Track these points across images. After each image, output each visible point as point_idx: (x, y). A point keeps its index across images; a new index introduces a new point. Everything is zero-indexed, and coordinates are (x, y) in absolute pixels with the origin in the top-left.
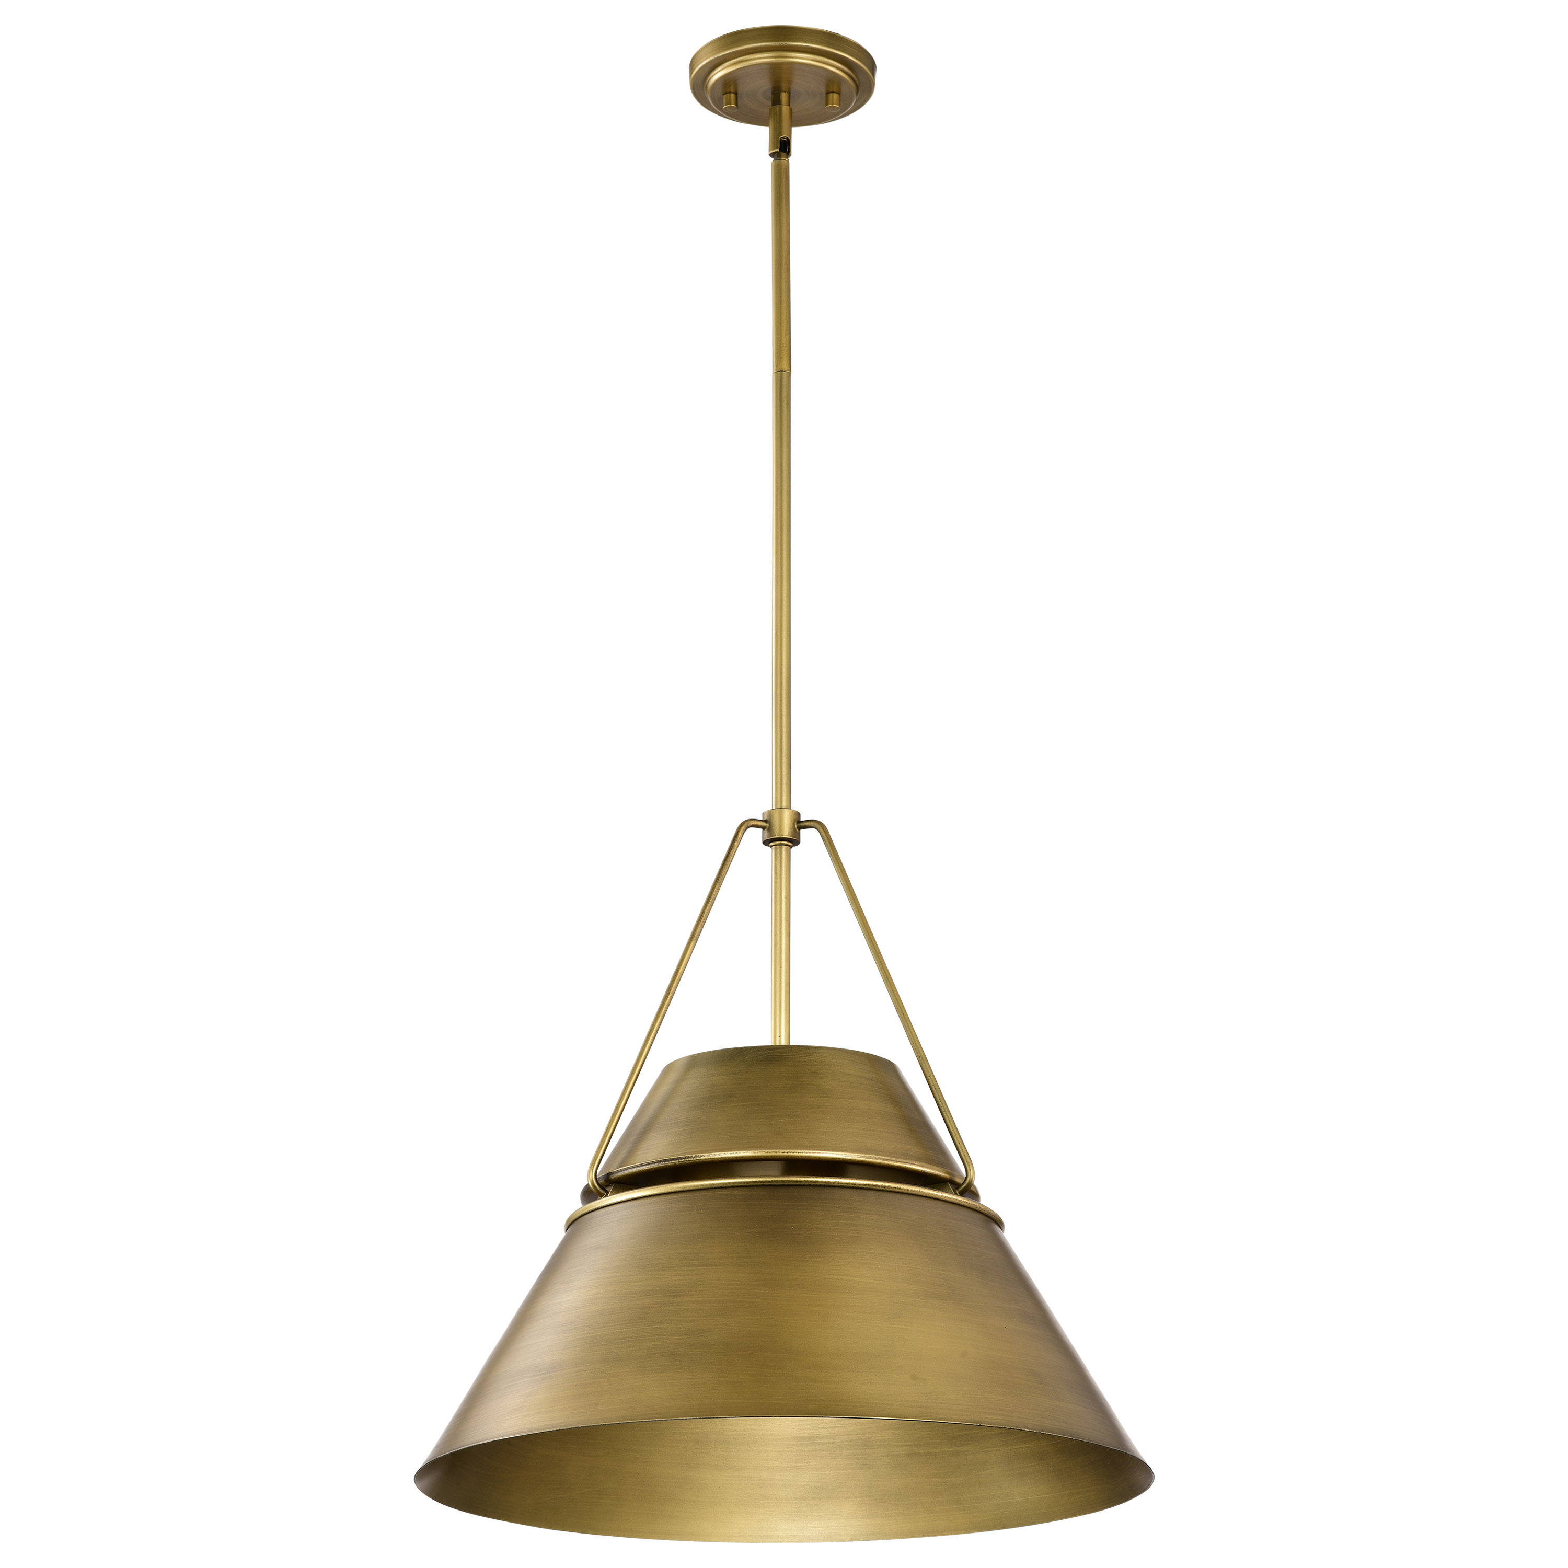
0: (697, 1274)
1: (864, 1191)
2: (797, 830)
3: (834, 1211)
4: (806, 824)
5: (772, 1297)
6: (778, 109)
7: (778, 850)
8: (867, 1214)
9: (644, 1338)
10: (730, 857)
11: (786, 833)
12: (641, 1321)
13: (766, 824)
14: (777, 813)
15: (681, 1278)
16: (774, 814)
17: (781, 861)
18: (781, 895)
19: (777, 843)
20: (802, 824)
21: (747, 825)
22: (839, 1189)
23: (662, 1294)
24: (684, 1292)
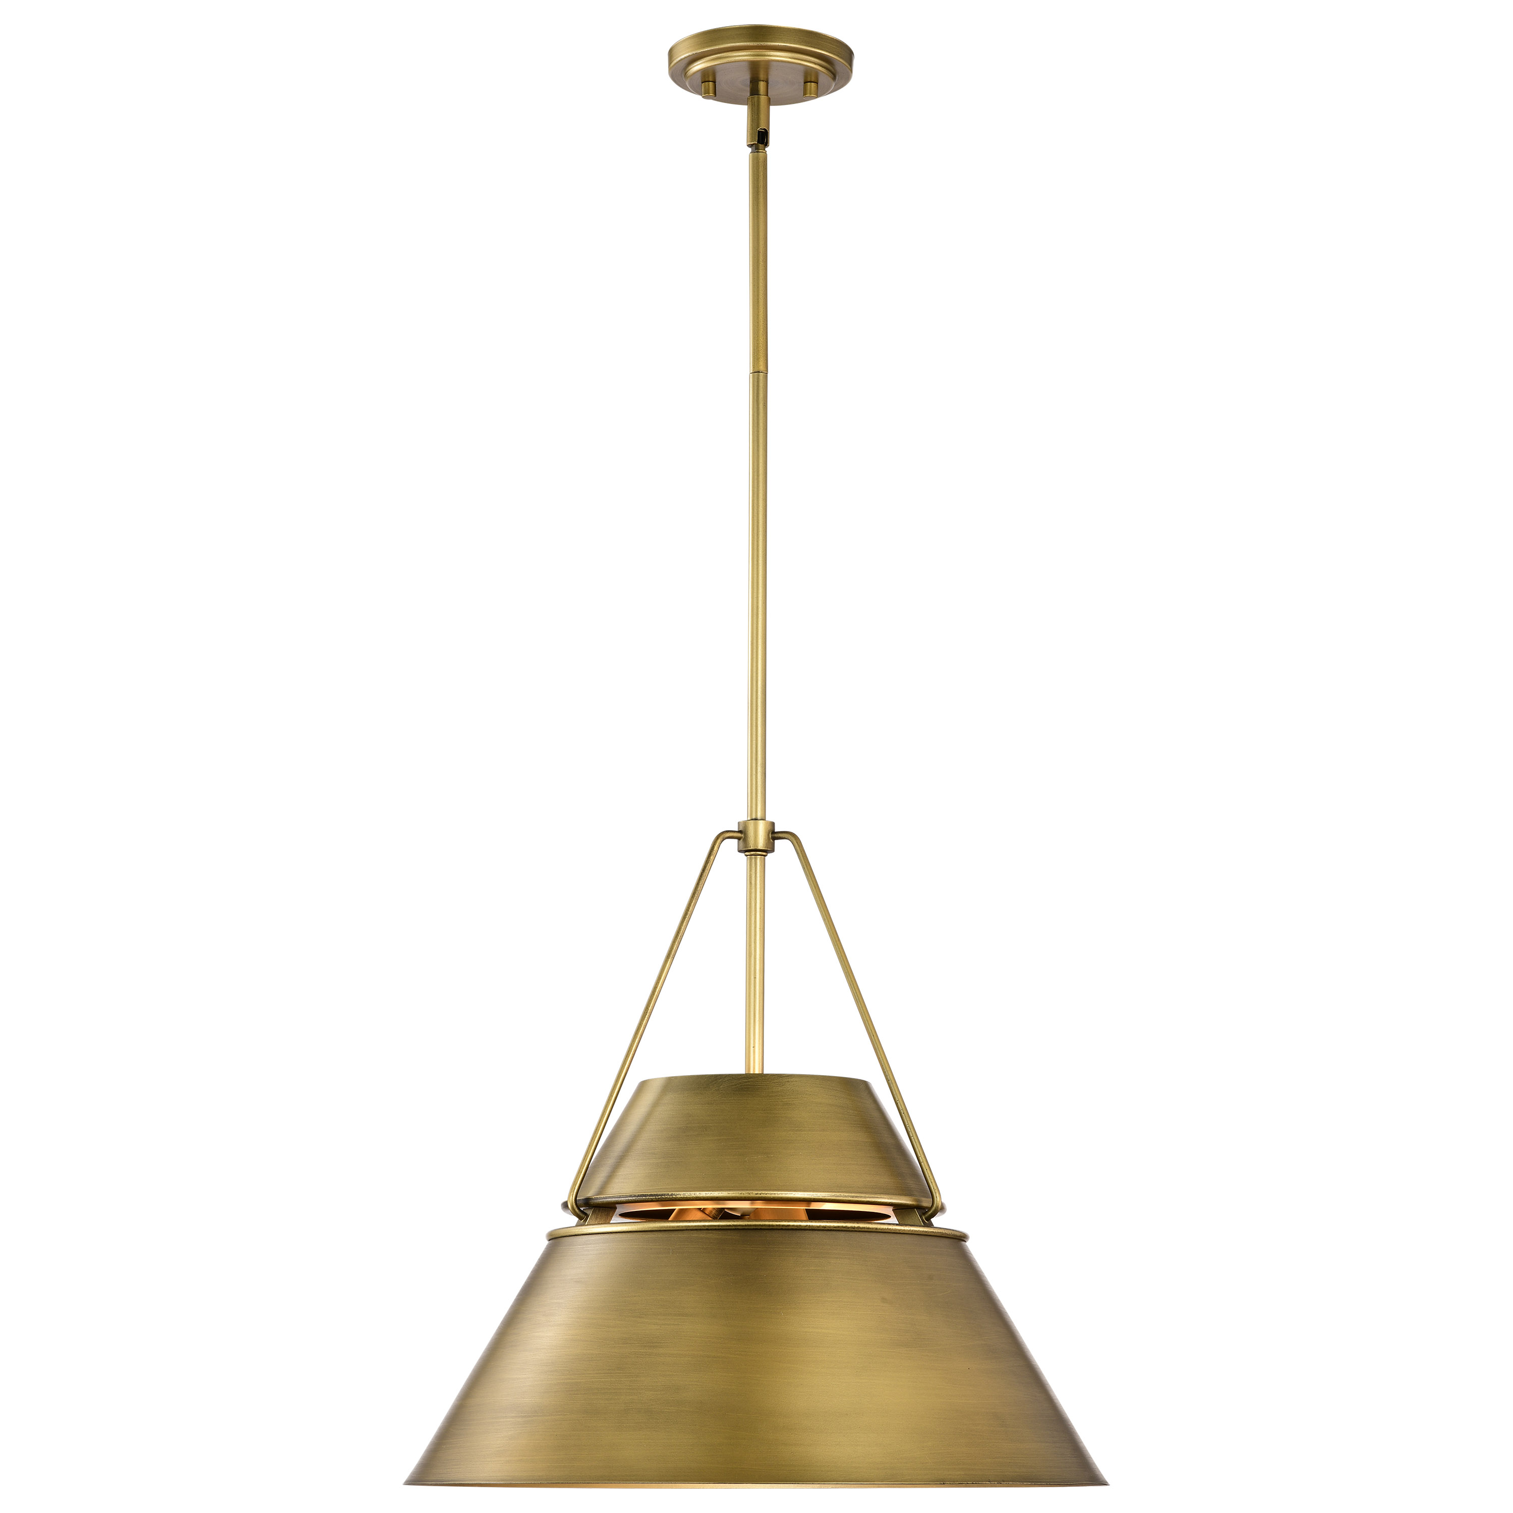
0: (673, 1324)
1: (834, 1233)
2: (771, 840)
3: (805, 1257)
4: (780, 835)
5: (745, 1352)
6: (756, 99)
7: (753, 860)
8: (837, 1258)
9: (622, 1391)
10: (706, 871)
11: (761, 845)
12: (619, 1372)
13: (741, 834)
14: (752, 825)
15: (657, 1328)
16: (750, 826)
17: (756, 871)
18: (756, 905)
19: (752, 853)
20: (776, 835)
21: (723, 836)
22: (809, 1232)
23: (639, 1343)
24: (660, 1343)
